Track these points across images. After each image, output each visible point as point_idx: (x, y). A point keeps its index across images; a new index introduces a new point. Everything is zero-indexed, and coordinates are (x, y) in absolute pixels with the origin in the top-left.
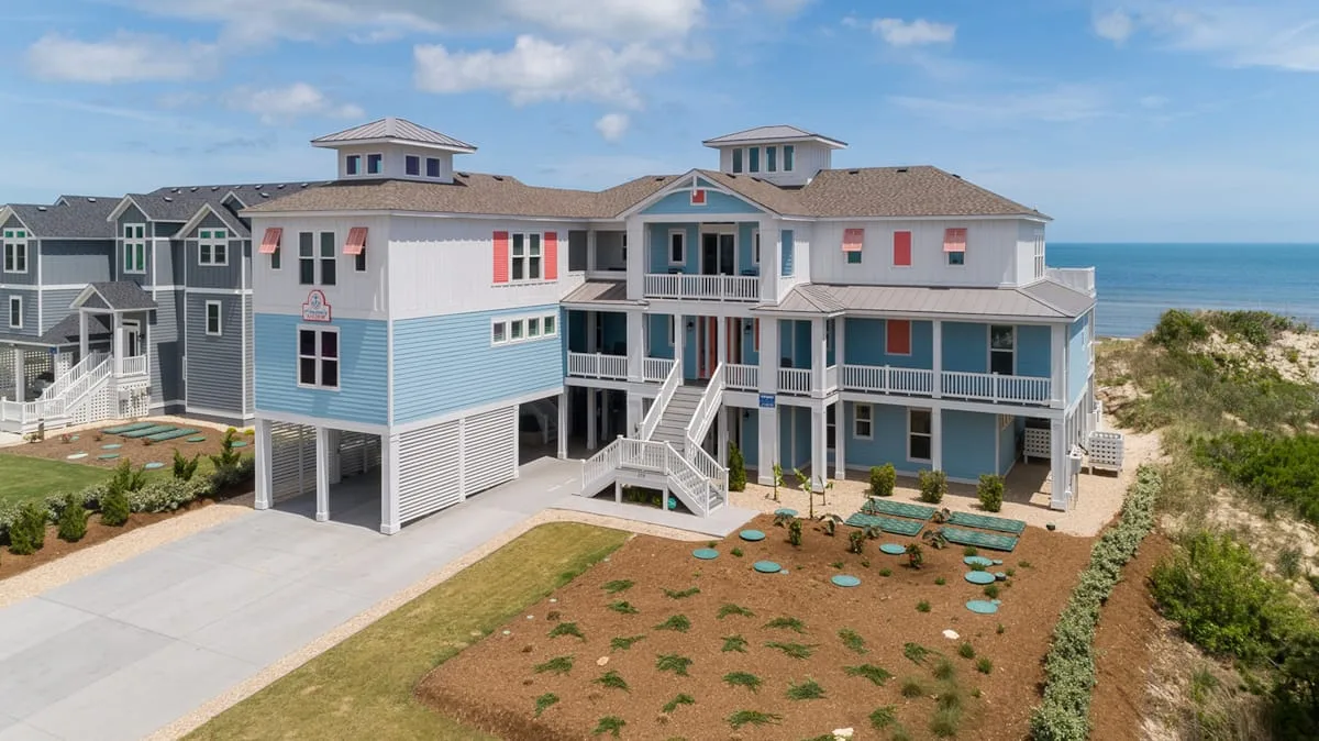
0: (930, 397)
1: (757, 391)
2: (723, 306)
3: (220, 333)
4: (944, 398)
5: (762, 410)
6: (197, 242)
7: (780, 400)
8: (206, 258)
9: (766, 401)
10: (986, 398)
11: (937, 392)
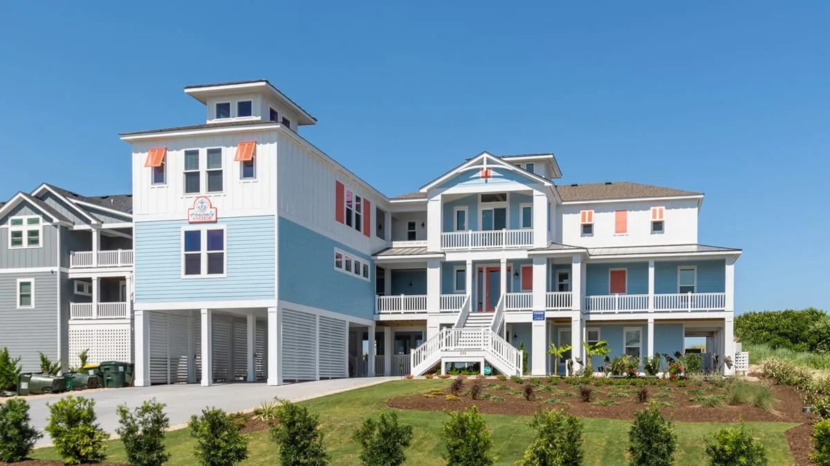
0: (647, 312)
1: (531, 310)
2: (504, 252)
3: (33, 306)
4: (655, 312)
5: (535, 323)
6: (7, 228)
7: (548, 315)
8: (17, 242)
9: (538, 316)
10: (683, 309)
11: (651, 308)
